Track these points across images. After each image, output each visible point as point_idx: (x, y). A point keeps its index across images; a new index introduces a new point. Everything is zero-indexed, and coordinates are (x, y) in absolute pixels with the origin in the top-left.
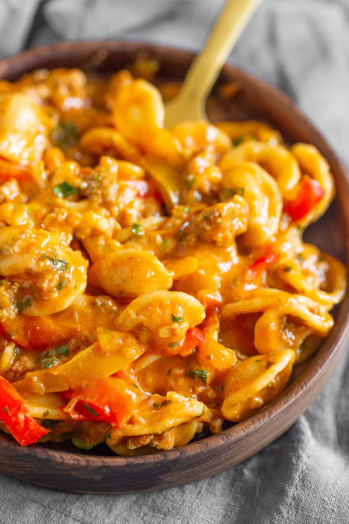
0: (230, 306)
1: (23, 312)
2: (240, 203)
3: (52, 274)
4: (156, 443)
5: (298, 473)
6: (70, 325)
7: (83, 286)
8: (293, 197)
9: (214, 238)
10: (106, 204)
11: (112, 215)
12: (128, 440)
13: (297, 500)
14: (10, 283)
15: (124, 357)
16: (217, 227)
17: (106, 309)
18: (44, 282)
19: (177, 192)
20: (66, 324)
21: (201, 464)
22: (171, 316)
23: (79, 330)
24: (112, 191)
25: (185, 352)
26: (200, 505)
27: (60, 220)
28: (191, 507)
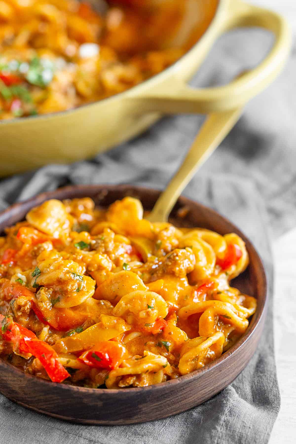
0: (183, 309)
1: (55, 305)
2: (190, 252)
3: (74, 282)
4: (137, 383)
5: (227, 408)
6: (84, 314)
7: (92, 292)
8: (222, 257)
9: (173, 270)
10: (107, 252)
11: (110, 258)
12: (119, 381)
13: (227, 423)
14: (47, 288)
15: (118, 330)
16: (175, 263)
17: (106, 307)
18: (69, 286)
19: (151, 252)
20: (81, 313)
21: (165, 399)
22: (147, 305)
23: (89, 316)
24: (111, 246)
25: (155, 330)
26: (165, 431)
27: (78, 259)
28: (159, 432)
